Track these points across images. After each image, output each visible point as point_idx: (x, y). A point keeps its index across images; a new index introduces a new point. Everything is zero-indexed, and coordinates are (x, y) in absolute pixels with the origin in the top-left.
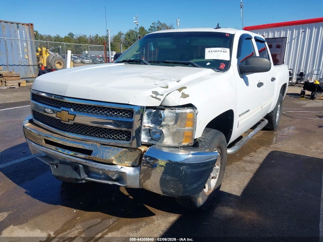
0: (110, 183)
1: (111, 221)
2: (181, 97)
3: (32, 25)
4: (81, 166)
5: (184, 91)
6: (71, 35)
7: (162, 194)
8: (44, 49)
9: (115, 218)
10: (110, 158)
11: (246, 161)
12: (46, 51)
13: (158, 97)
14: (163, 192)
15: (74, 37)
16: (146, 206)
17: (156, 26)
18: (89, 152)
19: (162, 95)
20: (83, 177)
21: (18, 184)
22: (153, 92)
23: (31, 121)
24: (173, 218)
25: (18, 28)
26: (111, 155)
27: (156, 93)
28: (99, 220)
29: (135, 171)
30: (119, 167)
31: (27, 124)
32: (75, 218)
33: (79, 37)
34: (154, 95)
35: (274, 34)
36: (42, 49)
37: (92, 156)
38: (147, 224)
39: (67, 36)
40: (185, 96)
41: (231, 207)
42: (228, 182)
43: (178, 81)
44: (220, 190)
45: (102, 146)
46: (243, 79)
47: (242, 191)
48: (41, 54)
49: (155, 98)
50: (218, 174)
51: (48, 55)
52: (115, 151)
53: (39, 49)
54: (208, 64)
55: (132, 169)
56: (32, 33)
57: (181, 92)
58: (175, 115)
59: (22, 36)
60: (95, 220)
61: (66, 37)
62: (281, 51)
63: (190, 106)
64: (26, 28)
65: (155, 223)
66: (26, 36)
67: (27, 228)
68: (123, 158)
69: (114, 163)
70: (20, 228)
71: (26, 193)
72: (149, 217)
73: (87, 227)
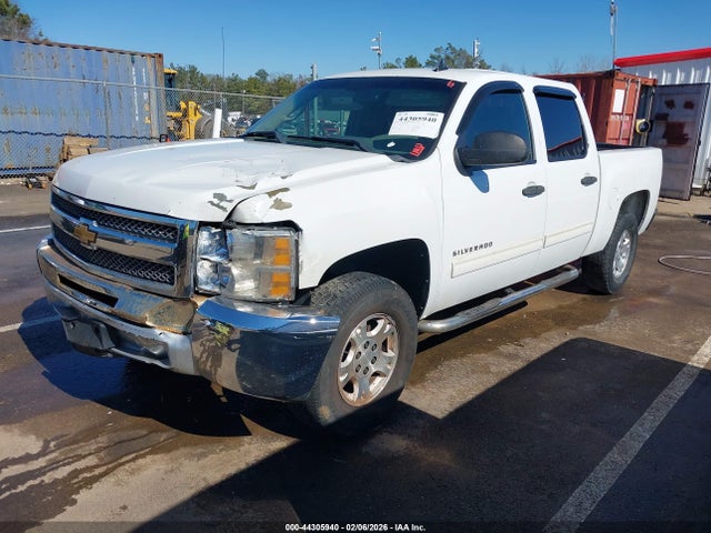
0: (148, 361)
1: (164, 436)
2: (271, 207)
3: (160, 56)
4: (102, 325)
5: (279, 196)
6: (262, 74)
7: (241, 391)
8: (192, 104)
9: (174, 432)
10: (142, 315)
11: (501, 354)
12: (196, 109)
13: (223, 204)
14: (244, 388)
15: (269, 79)
16: (243, 417)
17: (443, 56)
18: (111, 301)
19: (231, 201)
20: (106, 347)
21: (38, 357)
22: (216, 196)
23: (51, 243)
24: (280, 443)
25: (133, 62)
26: (145, 309)
27: (221, 197)
28: (144, 432)
29: (183, 341)
30: (158, 331)
31: (45, 248)
32: (103, 425)
33: (277, 78)
34: (216, 201)
35: (674, 77)
36: (187, 104)
37: (115, 309)
38: (227, 448)
39: (254, 76)
40: (279, 205)
41: (409, 436)
42: (435, 390)
43: (283, 178)
44: (400, 399)
45: (137, 292)
46: (468, 177)
47: (452, 410)
48: (186, 114)
49: (218, 206)
50: (391, 368)
51: (199, 116)
52: (151, 302)
53: (183, 105)
54: (392, 144)
55: (179, 337)
56: (159, 74)
57: (274, 198)
58: (252, 240)
59: (140, 80)
60: (139, 431)
61: (250, 79)
62: (696, 115)
63: (290, 225)
64: (150, 62)
65: (242, 448)
66: (148, 78)
67: (16, 431)
68: (166, 316)
69: (148, 323)
70: (5, 429)
71: (44, 374)
72: (237, 438)
73: (117, 440)
